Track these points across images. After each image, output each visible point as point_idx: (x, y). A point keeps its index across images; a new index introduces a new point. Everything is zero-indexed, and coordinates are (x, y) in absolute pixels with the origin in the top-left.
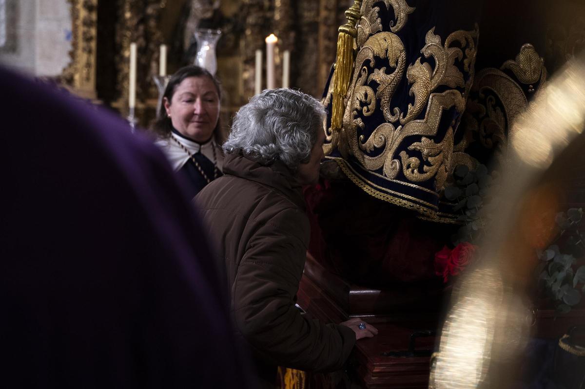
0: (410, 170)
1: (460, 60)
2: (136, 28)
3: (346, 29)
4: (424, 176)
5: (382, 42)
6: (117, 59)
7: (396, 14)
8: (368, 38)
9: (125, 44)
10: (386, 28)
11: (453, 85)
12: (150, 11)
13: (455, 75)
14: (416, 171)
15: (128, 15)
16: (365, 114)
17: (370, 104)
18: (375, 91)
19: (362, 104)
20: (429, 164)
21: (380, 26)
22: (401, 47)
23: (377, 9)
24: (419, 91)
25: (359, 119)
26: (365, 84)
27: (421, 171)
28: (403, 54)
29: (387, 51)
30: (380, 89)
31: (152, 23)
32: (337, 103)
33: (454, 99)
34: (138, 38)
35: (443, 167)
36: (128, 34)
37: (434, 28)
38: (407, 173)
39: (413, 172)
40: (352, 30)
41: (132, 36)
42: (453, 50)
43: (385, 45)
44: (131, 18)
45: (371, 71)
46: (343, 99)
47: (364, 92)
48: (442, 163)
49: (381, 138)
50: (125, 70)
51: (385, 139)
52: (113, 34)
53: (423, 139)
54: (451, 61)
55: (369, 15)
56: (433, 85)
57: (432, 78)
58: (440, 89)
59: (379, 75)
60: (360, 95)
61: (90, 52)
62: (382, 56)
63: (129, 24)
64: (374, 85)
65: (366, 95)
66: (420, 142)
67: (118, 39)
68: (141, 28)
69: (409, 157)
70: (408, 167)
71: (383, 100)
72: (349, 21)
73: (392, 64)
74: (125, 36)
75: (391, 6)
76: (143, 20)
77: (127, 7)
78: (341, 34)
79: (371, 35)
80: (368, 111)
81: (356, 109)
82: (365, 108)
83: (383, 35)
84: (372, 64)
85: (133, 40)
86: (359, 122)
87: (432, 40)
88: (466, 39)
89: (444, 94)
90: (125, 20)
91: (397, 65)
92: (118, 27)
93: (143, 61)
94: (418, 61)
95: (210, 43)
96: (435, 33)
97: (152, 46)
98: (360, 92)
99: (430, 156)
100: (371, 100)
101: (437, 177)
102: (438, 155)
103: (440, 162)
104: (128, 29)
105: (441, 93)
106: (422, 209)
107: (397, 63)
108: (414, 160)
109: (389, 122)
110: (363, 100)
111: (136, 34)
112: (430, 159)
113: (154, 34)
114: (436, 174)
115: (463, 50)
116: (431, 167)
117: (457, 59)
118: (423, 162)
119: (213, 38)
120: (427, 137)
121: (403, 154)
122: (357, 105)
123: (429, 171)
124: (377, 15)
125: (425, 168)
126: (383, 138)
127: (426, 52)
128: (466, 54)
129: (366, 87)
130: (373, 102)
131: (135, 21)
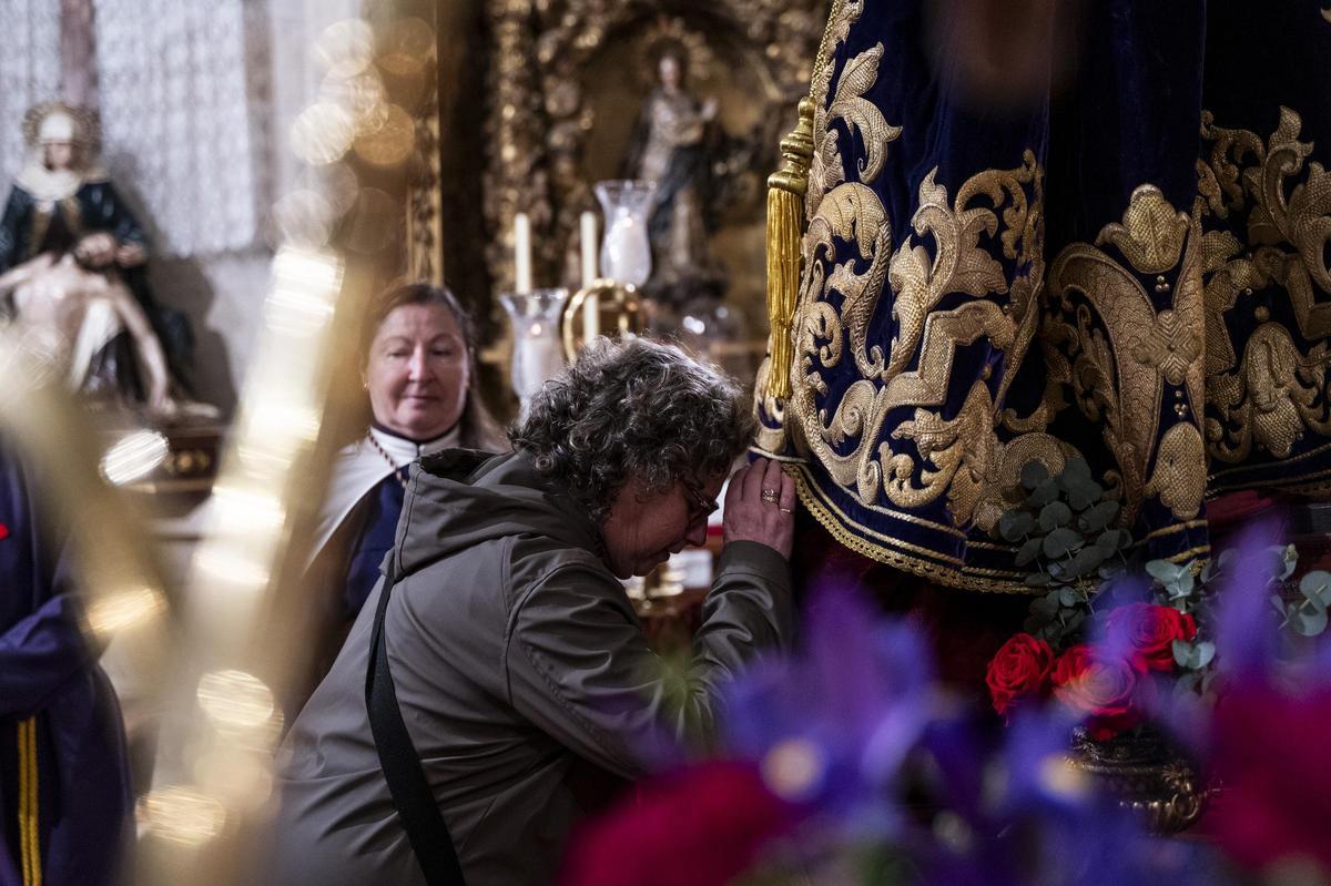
0: (896, 482)
1: (991, 236)
2: (528, 180)
3: (784, 180)
4: (925, 493)
5: (844, 205)
6: (490, 252)
7: (866, 144)
8: (823, 197)
9: (506, 218)
10: (851, 176)
11: (977, 290)
12: (557, 138)
13: (981, 270)
14: (906, 484)
15: (509, 152)
16: (826, 363)
17: (831, 341)
18: (838, 311)
19: (819, 342)
20: (932, 468)
21: (841, 170)
22: (880, 214)
23: (834, 133)
24: (906, 309)
25: (816, 375)
26: (820, 298)
27: (917, 484)
28: (884, 230)
29: (854, 224)
30: (846, 307)
31: (564, 166)
32: (779, 343)
33: (980, 322)
34: (533, 202)
35: (964, 471)
36: (512, 194)
37: (936, 169)
38: (891, 489)
39: (900, 486)
40: (794, 182)
41: (520, 200)
42: (974, 214)
43: (849, 211)
44: (517, 160)
45: (828, 270)
46: (789, 332)
47: (819, 317)
48: (961, 463)
49: (853, 414)
50: (509, 276)
51: (861, 417)
52: (478, 197)
53: (919, 414)
54: (972, 238)
55: (822, 147)
56: (934, 293)
57: (929, 280)
58: (949, 301)
59: (843, 278)
60: (812, 324)
61: (429, 242)
62: (846, 235)
63: (512, 172)
64: (835, 299)
65: (823, 322)
66: (913, 419)
67: (489, 208)
68: (540, 178)
69: (895, 454)
70: (893, 476)
71: (852, 331)
72: (790, 163)
73: (865, 253)
74: (506, 200)
75: (856, 126)
76: (545, 162)
77: (506, 134)
78: (773, 192)
79: (827, 190)
80: (829, 356)
81: (809, 354)
82: (824, 350)
83: (847, 188)
84: (829, 254)
85: (523, 208)
86: (817, 381)
87: (931, 195)
88: (1004, 189)
89: (956, 312)
90: (503, 166)
91: (874, 253)
92: (488, 180)
93: (548, 253)
94: (907, 243)
95: (632, 210)
96: (937, 181)
97: (565, 217)
98: (813, 315)
99: (934, 449)
100: (832, 332)
101: (950, 494)
102: (951, 444)
103: (956, 463)
104: (511, 184)
105: (951, 310)
106: (920, 568)
107: (873, 249)
108: (903, 461)
109: (868, 378)
110: (819, 333)
111: (528, 194)
112: (933, 456)
113: (569, 190)
114: (949, 487)
115: (999, 212)
116: (935, 475)
117: (983, 235)
118: (921, 464)
119: (640, 200)
120: (926, 408)
121: (884, 447)
122: (810, 346)
123: (933, 482)
124: (834, 146)
125: (925, 476)
126: (857, 415)
127: (920, 223)
128: (1006, 220)
129: (821, 304)
130: (837, 335)
131: (525, 166)
